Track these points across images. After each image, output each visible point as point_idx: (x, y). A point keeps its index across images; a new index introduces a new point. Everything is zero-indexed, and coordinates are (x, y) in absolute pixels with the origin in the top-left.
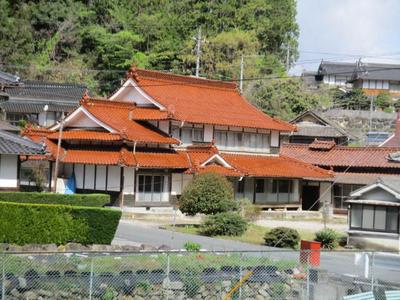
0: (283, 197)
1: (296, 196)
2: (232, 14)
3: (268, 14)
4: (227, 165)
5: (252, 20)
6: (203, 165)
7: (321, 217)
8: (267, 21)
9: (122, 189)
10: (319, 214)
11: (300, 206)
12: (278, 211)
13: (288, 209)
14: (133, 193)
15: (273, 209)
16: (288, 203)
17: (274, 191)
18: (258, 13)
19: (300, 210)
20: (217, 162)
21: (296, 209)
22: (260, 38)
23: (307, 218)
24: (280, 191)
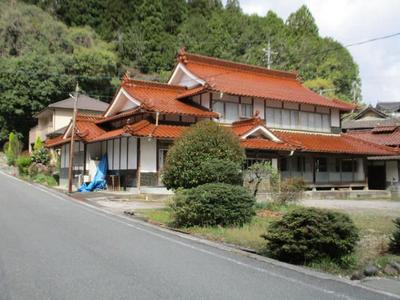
0: (347, 176)
1: (361, 175)
2: (315, 71)
3: (339, 68)
4: (275, 139)
5: (328, 72)
6: (244, 137)
7: (390, 195)
8: (338, 72)
9: (138, 165)
10: (388, 192)
11: (366, 186)
12: (342, 190)
13: (354, 188)
14: (155, 171)
15: (336, 189)
16: (353, 182)
17: (338, 170)
18: (332, 68)
19: (367, 189)
20: (264, 136)
21: (362, 188)
22: (335, 83)
23: (374, 196)
24: (344, 170)
